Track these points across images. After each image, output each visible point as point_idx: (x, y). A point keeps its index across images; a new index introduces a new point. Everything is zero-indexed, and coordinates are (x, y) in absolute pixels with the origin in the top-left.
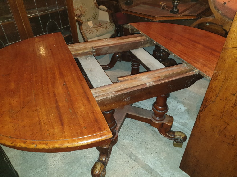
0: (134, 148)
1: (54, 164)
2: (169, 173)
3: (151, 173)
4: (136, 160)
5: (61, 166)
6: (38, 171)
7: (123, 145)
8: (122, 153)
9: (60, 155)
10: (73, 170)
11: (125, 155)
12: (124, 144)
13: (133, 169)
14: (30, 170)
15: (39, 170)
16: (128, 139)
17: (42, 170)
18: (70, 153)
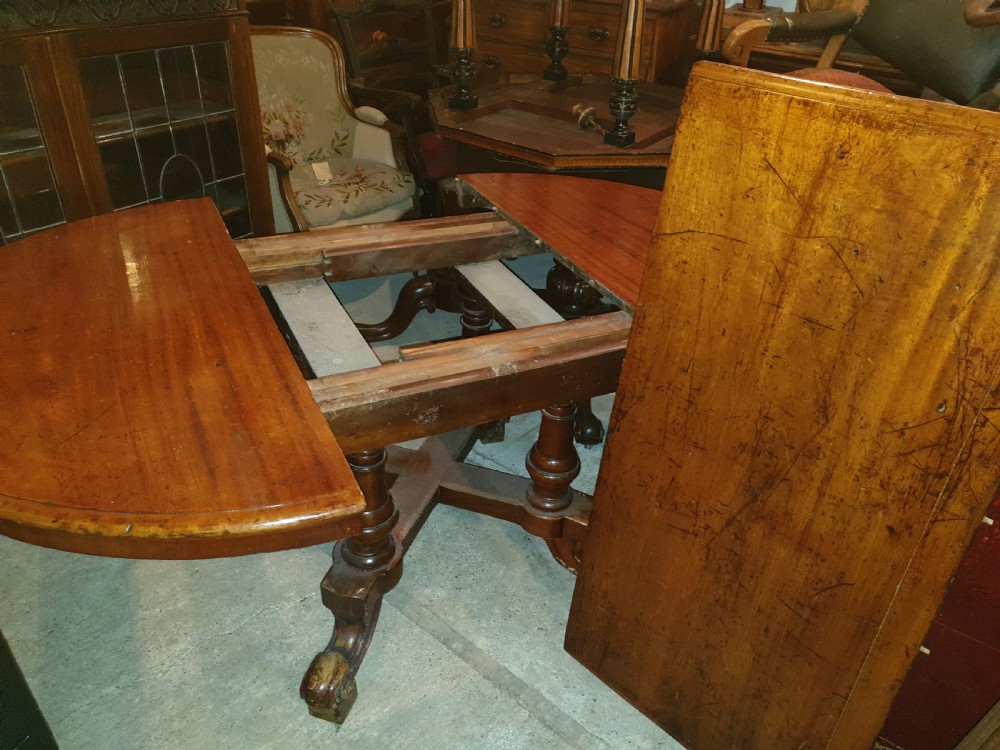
0: (462, 616)
1: (165, 668)
2: (580, 697)
3: (517, 695)
4: (467, 652)
5: (194, 676)
6: (105, 691)
7: (425, 606)
8: (417, 630)
9: (189, 638)
10: (237, 687)
11: (427, 637)
12: (429, 603)
13: (455, 684)
14: (73, 691)
15: (111, 690)
16: (443, 584)
17: (119, 691)
18: (227, 632)
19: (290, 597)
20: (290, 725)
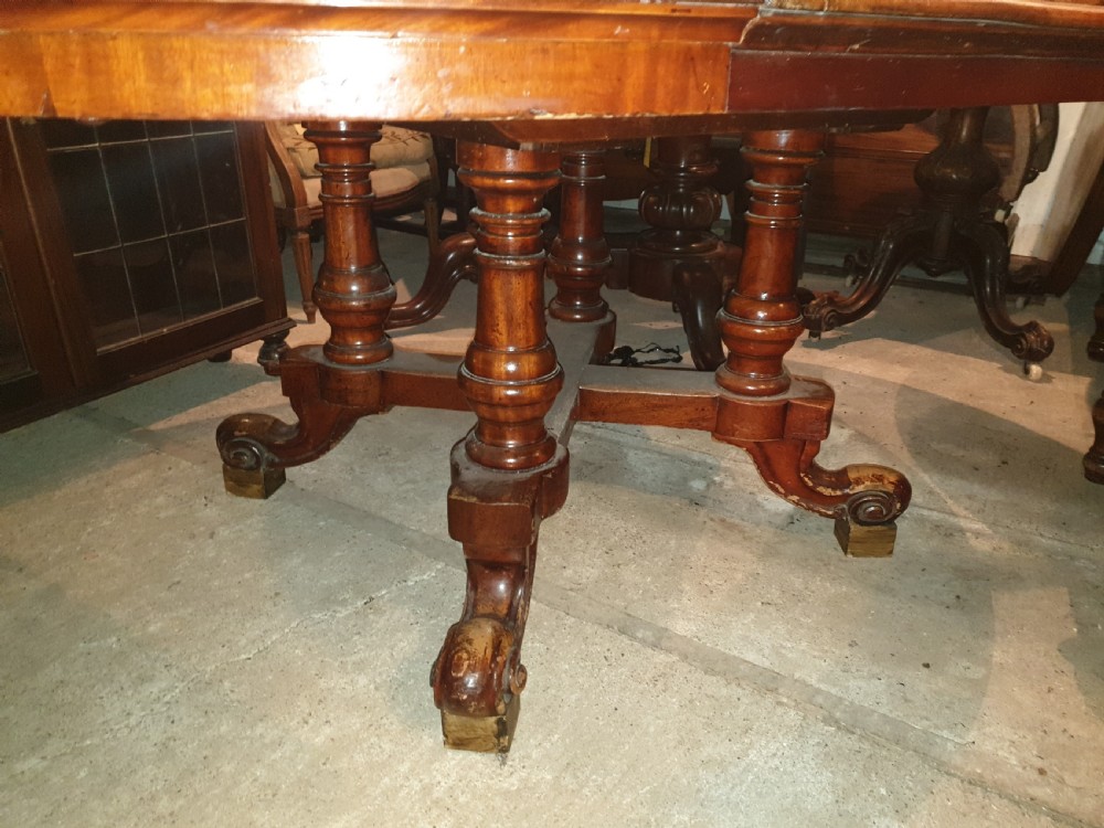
0: (636, 597)
1: (133, 721)
2: (875, 682)
3: (774, 690)
4: (664, 642)
8: (570, 621)
9: (174, 672)
10: (274, 734)
11: (589, 629)
12: (575, 586)
13: (660, 685)
16: (588, 562)
17: (45, 763)
18: (244, 657)
19: (345, 600)
20: (386, 780)
